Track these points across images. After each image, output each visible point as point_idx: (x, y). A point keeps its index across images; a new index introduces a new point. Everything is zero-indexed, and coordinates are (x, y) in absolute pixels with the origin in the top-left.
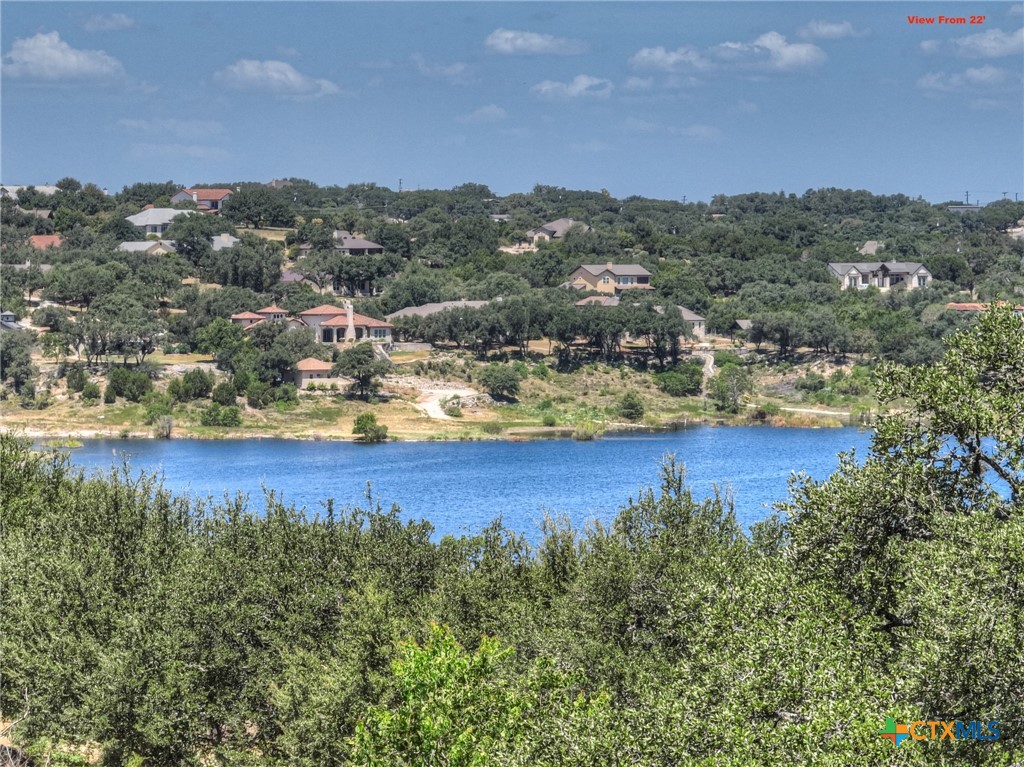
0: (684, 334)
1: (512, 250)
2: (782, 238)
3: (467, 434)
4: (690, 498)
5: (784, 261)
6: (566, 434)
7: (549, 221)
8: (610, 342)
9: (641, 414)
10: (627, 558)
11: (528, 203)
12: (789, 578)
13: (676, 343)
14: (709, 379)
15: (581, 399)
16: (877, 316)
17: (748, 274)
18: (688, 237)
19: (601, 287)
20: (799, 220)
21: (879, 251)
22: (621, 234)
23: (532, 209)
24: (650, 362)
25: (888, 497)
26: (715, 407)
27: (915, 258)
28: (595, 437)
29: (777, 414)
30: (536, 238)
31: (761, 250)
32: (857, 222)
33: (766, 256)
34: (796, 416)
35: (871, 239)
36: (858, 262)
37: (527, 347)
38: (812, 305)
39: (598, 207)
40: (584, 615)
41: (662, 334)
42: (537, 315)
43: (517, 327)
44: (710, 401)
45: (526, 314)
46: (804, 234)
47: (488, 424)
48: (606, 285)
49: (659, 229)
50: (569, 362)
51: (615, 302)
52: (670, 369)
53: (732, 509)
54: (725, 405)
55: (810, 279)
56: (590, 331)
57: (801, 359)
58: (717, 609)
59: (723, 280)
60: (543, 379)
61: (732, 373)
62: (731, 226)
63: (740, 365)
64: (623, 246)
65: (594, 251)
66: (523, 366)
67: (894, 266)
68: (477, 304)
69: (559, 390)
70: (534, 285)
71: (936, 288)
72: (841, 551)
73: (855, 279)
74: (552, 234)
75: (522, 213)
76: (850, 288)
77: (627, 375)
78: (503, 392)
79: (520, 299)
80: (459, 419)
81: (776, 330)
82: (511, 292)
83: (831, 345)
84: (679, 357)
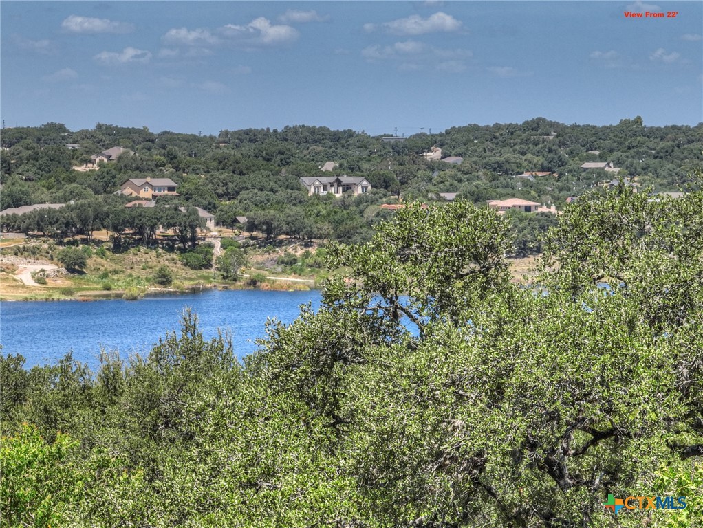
0: (200, 226)
1: (81, 169)
2: (268, 160)
3: (50, 295)
4: (201, 338)
5: (269, 175)
6: (119, 296)
7: (107, 148)
8: (149, 232)
9: (171, 281)
10: (158, 379)
11: (92, 136)
12: (266, 391)
13: (194, 233)
14: (217, 257)
15: (129, 271)
16: (333, 214)
17: (244, 185)
18: (203, 159)
19: (143, 194)
20: (280, 147)
21: (335, 169)
22: (155, 157)
23: (95, 140)
24: (176, 246)
25: (334, 335)
26: (221, 277)
27: (359, 173)
28: (139, 298)
29: (264, 281)
30: (98, 160)
31: (253, 168)
32: (320, 148)
33: (256, 172)
34: (277, 283)
35: (329, 160)
36: (320, 176)
37: (92, 235)
38: (288, 206)
39: (141, 139)
40: (129, 419)
41: (185, 227)
42: (98, 214)
43: (84, 222)
44: (218, 272)
45: (91, 213)
46: (283, 157)
47: (65, 289)
48: (146, 193)
49: (182, 154)
50: (120, 246)
51: (152, 204)
52: (190, 251)
53: (231, 346)
54: (229, 276)
55: (287, 188)
56: (135, 224)
57: (280, 243)
58: (216, 412)
59: (227, 189)
60: (102, 258)
61: (233, 253)
62: (233, 152)
63: (239, 247)
64: (157, 166)
65: (137, 169)
66: (88, 249)
67: (345, 179)
68: (57, 206)
69: (114, 265)
70: (96, 192)
71: (374, 194)
72: (301, 372)
73: (318, 188)
74: (109, 157)
75: (88, 143)
76: (315, 194)
77: (160, 255)
78: (75, 267)
79: (86, 202)
80: (44, 286)
81: (263, 224)
82: (81, 198)
83: (302, 233)
84: (197, 242)
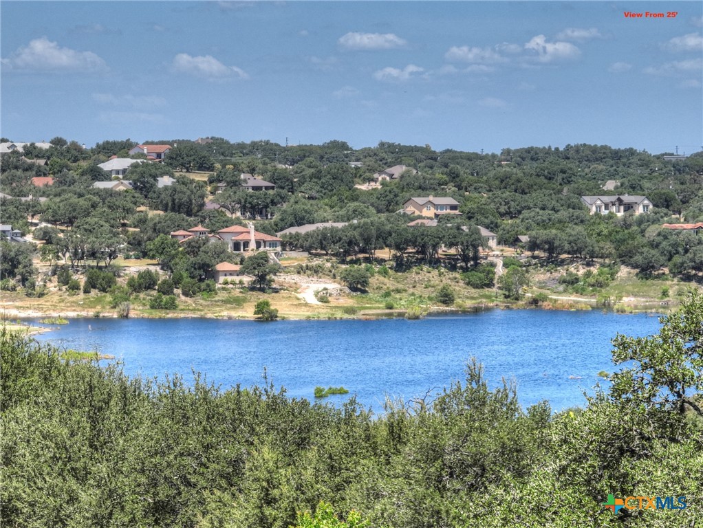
0: (482, 246)
1: (364, 187)
2: (550, 179)
3: (333, 314)
5: (551, 195)
6: (400, 315)
7: (389, 167)
8: (431, 251)
9: (453, 300)
11: (375, 154)
13: (476, 252)
14: (499, 276)
15: (411, 291)
16: (614, 233)
17: (526, 204)
18: (485, 178)
19: (425, 213)
20: (561, 166)
21: (616, 188)
22: (438, 176)
23: (378, 158)
24: (459, 265)
26: (503, 296)
27: (641, 193)
28: (421, 317)
29: (546, 301)
30: (380, 179)
32: (601, 167)
33: (539, 191)
34: (559, 302)
35: (611, 179)
36: (602, 195)
37: (374, 254)
38: (570, 225)
39: (423, 157)
41: (467, 246)
42: (381, 232)
43: (367, 240)
44: (500, 292)
45: (373, 232)
46: (565, 176)
47: (347, 308)
48: (429, 212)
49: (464, 173)
50: (403, 265)
51: (434, 223)
52: (472, 270)
54: (511, 295)
55: (569, 207)
56: (417, 243)
57: (562, 263)
59: (509, 208)
60: (385, 277)
61: (515, 272)
62: (515, 170)
63: (521, 266)
64: (440, 184)
65: (420, 187)
66: (371, 267)
67: (627, 198)
68: (340, 225)
69: (396, 284)
70: (379, 211)
71: (656, 213)
73: (600, 207)
74: (391, 176)
75: (370, 161)
76: (596, 214)
77: (443, 273)
78: (357, 286)
79: (369, 221)
80: (327, 304)
81: (545, 243)
82: (363, 216)
83: (583, 253)
84: (479, 261)
